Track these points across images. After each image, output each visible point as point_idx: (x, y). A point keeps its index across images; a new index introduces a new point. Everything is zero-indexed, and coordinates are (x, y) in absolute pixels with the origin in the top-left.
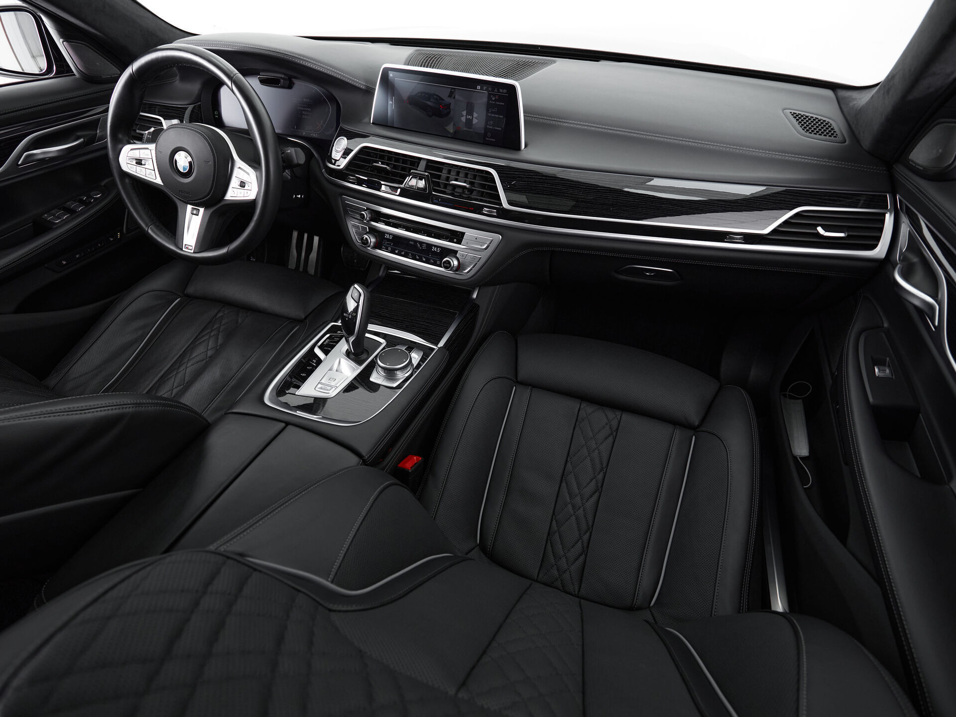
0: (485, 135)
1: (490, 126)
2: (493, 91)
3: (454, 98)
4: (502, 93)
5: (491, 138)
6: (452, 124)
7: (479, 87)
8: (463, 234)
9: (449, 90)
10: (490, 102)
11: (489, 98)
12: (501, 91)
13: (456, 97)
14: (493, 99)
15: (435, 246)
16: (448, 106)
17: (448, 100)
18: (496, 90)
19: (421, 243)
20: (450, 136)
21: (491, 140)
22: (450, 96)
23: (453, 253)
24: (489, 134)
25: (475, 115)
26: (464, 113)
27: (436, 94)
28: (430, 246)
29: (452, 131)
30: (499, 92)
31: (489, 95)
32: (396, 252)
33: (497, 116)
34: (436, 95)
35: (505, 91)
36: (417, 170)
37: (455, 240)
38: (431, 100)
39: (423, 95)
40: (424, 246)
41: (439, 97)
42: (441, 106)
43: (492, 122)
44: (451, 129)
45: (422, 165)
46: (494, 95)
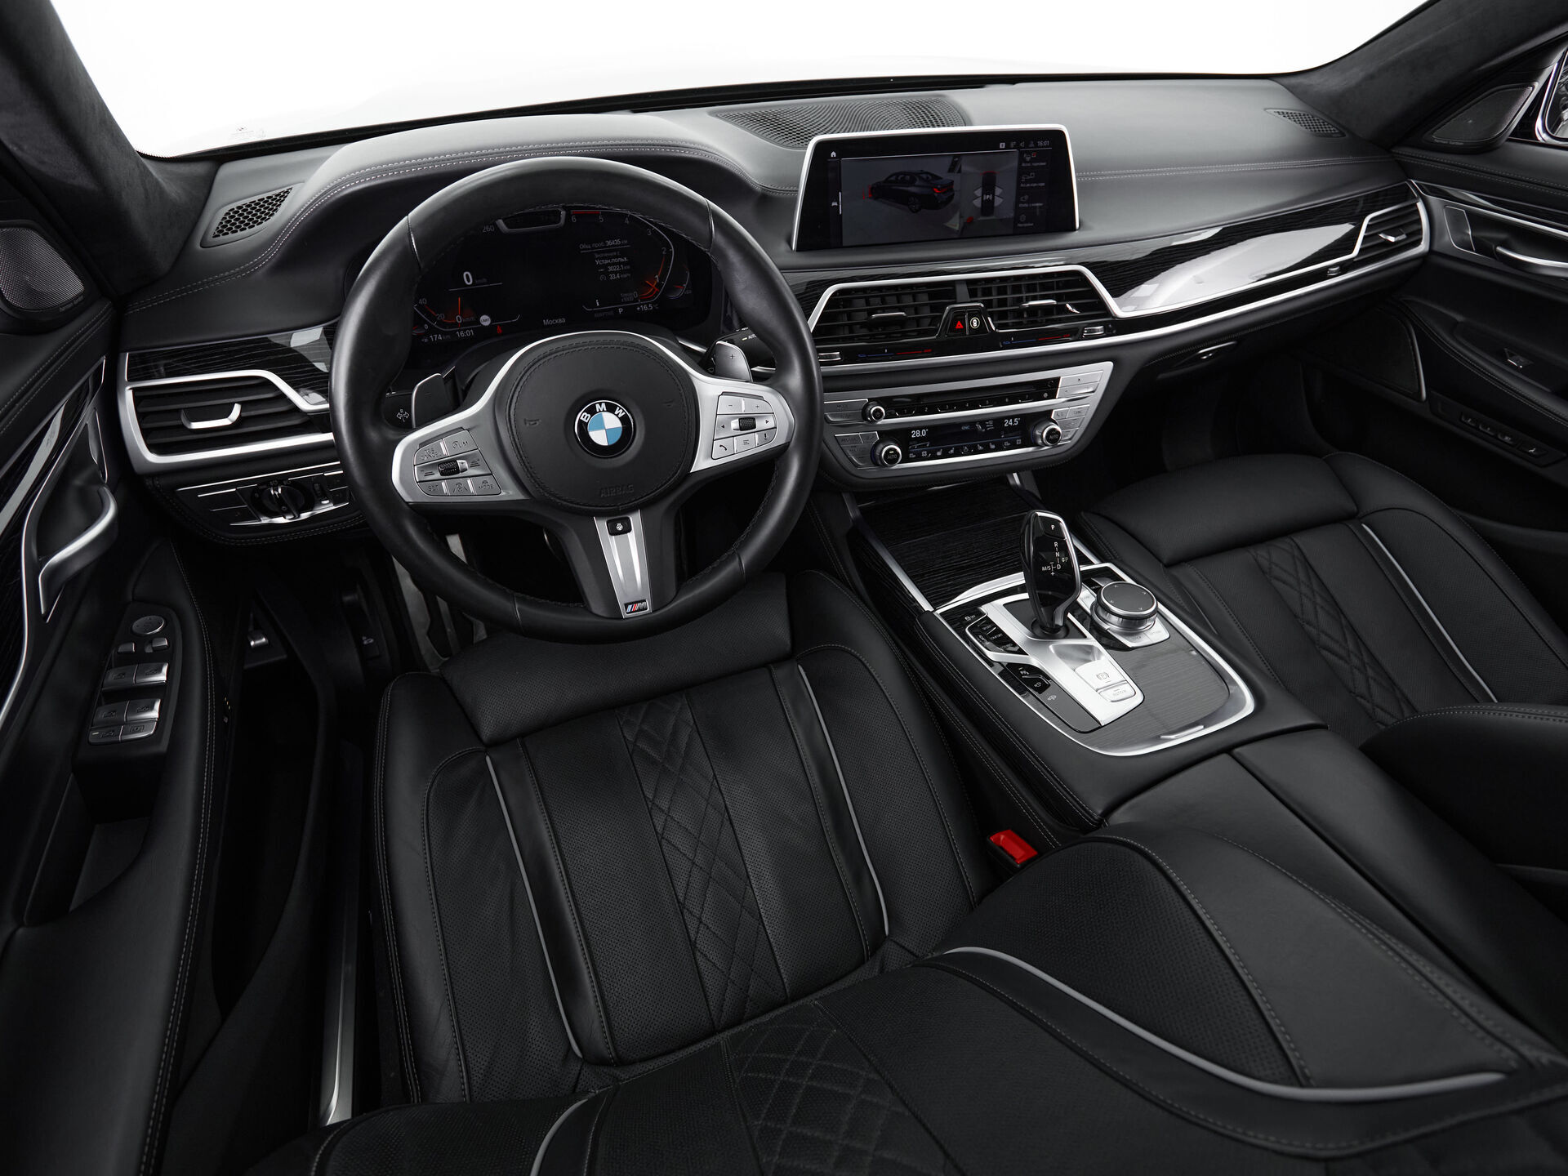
0: (1016, 220)
1: (1023, 203)
2: (1027, 146)
3: (960, 171)
4: (1044, 147)
5: (1026, 222)
6: (958, 215)
7: (1002, 145)
8: (1057, 380)
9: (951, 159)
10: (1023, 165)
11: (1021, 160)
12: (1040, 143)
13: (963, 168)
14: (1028, 159)
15: (1008, 418)
16: (949, 187)
17: (947, 177)
18: (1032, 145)
19: (983, 420)
20: (956, 236)
21: (1026, 225)
22: (951, 170)
23: (1045, 416)
24: (1023, 217)
25: (998, 191)
26: (979, 192)
27: (925, 170)
28: (999, 420)
29: (957, 228)
30: (1036, 146)
31: (1021, 154)
32: (939, 454)
33: (1035, 185)
34: (927, 173)
35: (1047, 143)
36: (956, 303)
37: (1046, 395)
38: (917, 183)
39: (899, 178)
40: (990, 426)
41: (931, 175)
42: (935, 190)
43: (1026, 197)
44: (955, 224)
45: (962, 291)
46: (1029, 153)
